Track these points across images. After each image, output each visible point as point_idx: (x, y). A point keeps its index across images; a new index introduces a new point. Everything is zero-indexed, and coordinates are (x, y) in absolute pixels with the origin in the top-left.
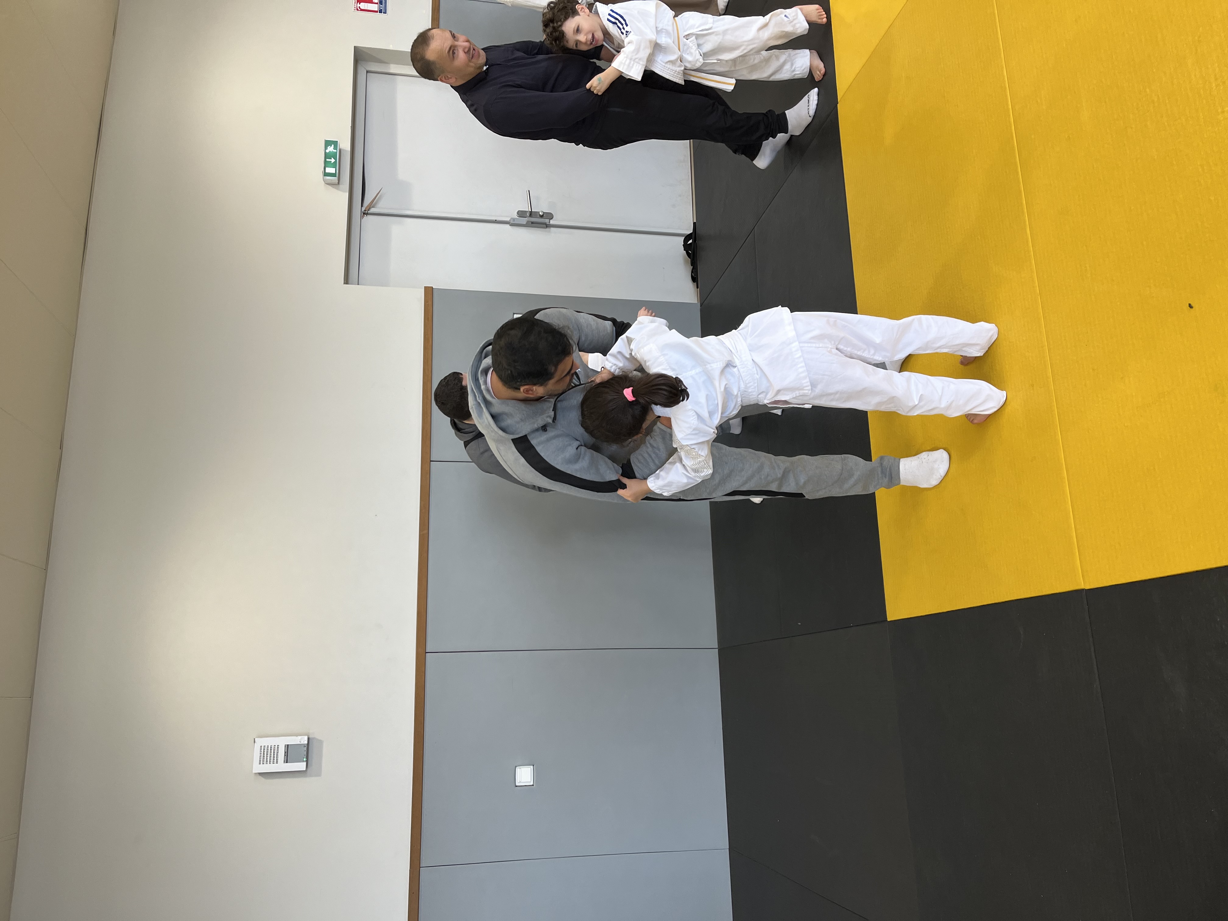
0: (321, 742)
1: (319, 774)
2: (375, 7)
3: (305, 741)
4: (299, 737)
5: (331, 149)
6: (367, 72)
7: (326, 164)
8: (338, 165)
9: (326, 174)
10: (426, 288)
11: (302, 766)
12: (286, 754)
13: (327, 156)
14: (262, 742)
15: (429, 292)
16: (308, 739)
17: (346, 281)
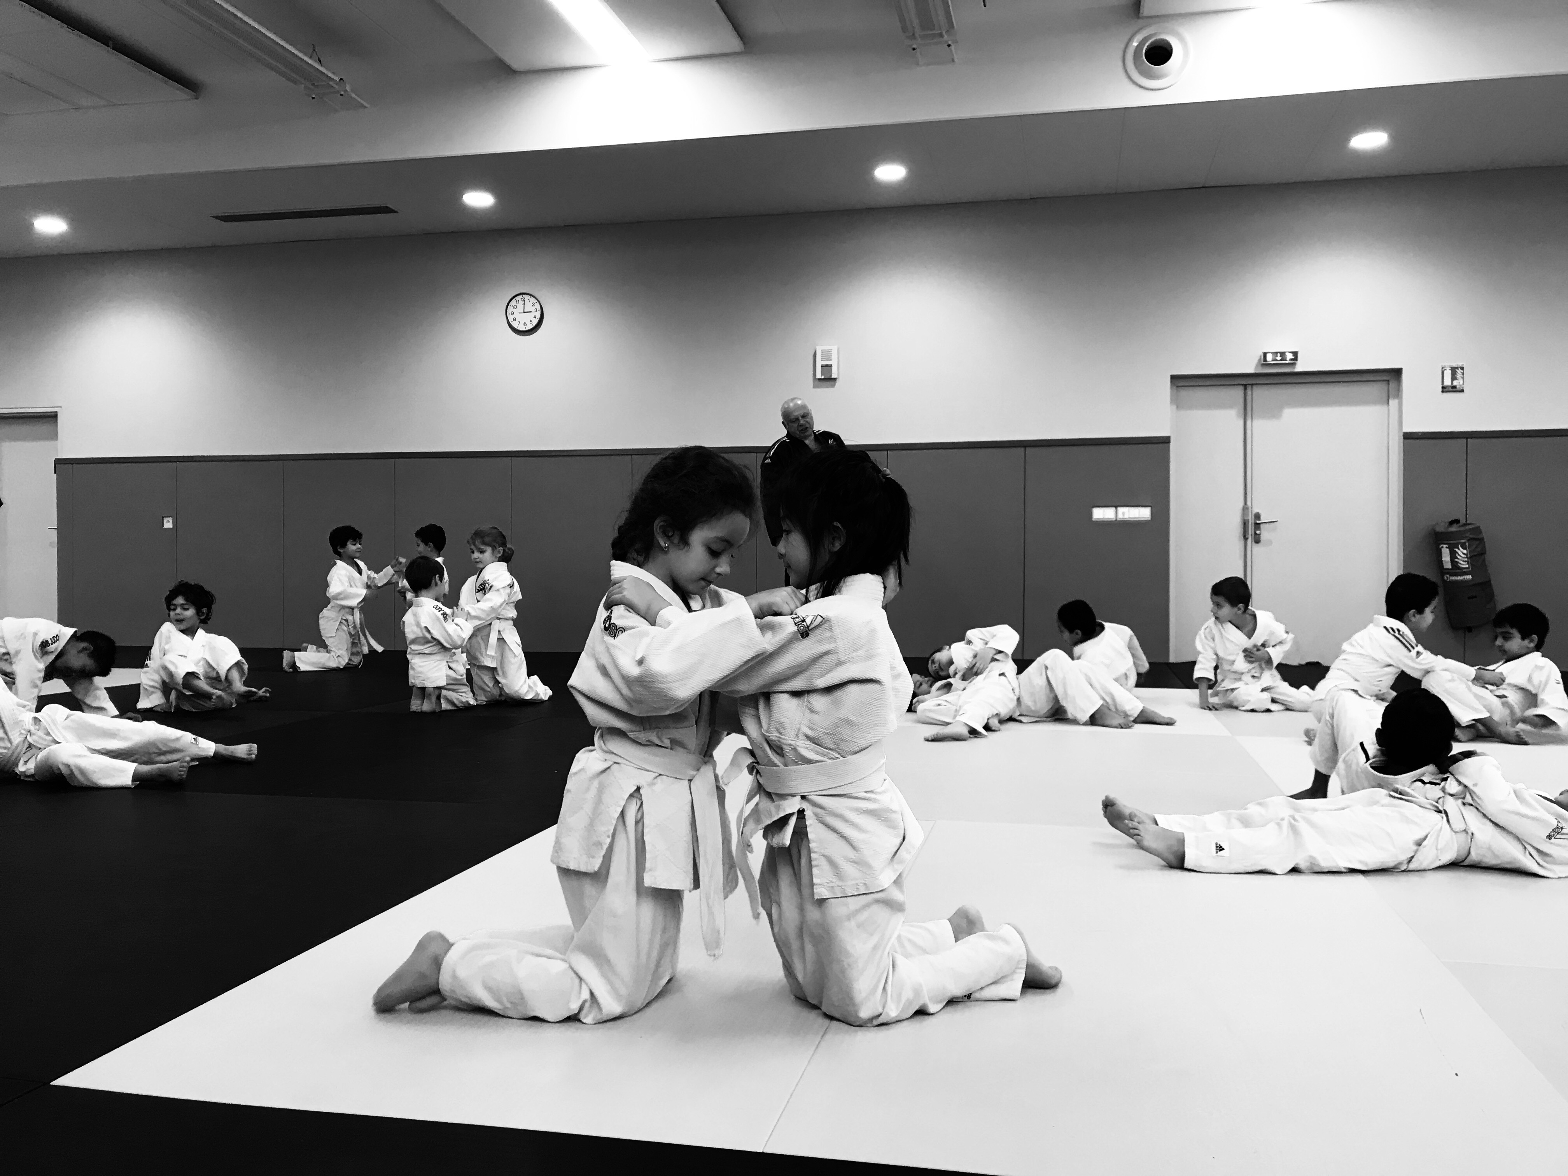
0: (833, 386)
1: (814, 387)
3: (833, 376)
4: (836, 373)
6: (1386, 380)
7: (1275, 354)
9: (1265, 354)
10: (1169, 439)
11: (819, 376)
12: (827, 366)
13: (1283, 354)
14: (834, 350)
15: (1165, 441)
16: (835, 379)
17: (1174, 378)
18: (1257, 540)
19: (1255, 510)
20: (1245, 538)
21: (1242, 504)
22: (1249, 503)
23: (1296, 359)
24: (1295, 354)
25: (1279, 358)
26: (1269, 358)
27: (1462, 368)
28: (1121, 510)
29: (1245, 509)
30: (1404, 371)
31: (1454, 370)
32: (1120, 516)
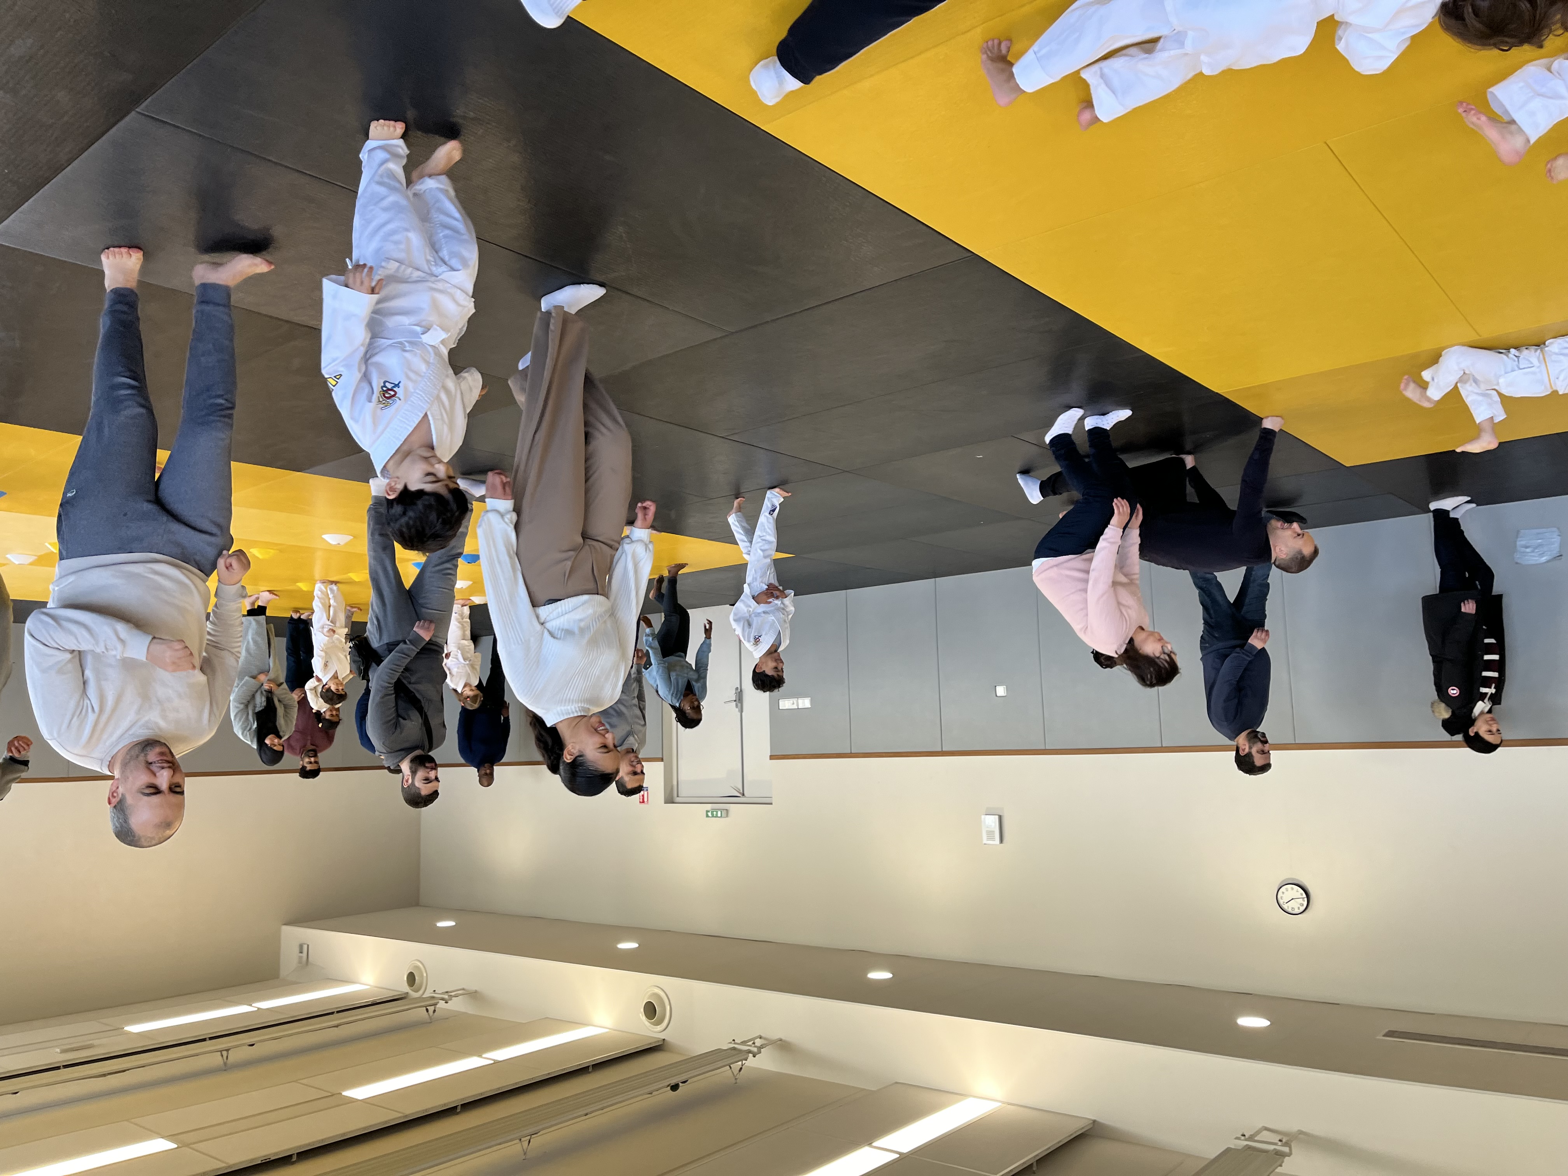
0: (987, 808)
5: (710, 814)
6: (678, 796)
7: (717, 816)
8: (717, 810)
9: (722, 816)
10: (770, 759)
13: (713, 816)
14: (984, 841)
15: (772, 757)
17: (771, 804)
18: (737, 689)
19: (737, 709)
20: (741, 691)
21: (743, 714)
22: (739, 714)
23: (707, 811)
24: (707, 816)
25: (715, 813)
26: (719, 815)
27: (640, 802)
28: (795, 707)
29: (741, 711)
30: (663, 802)
31: (643, 802)
32: (795, 700)
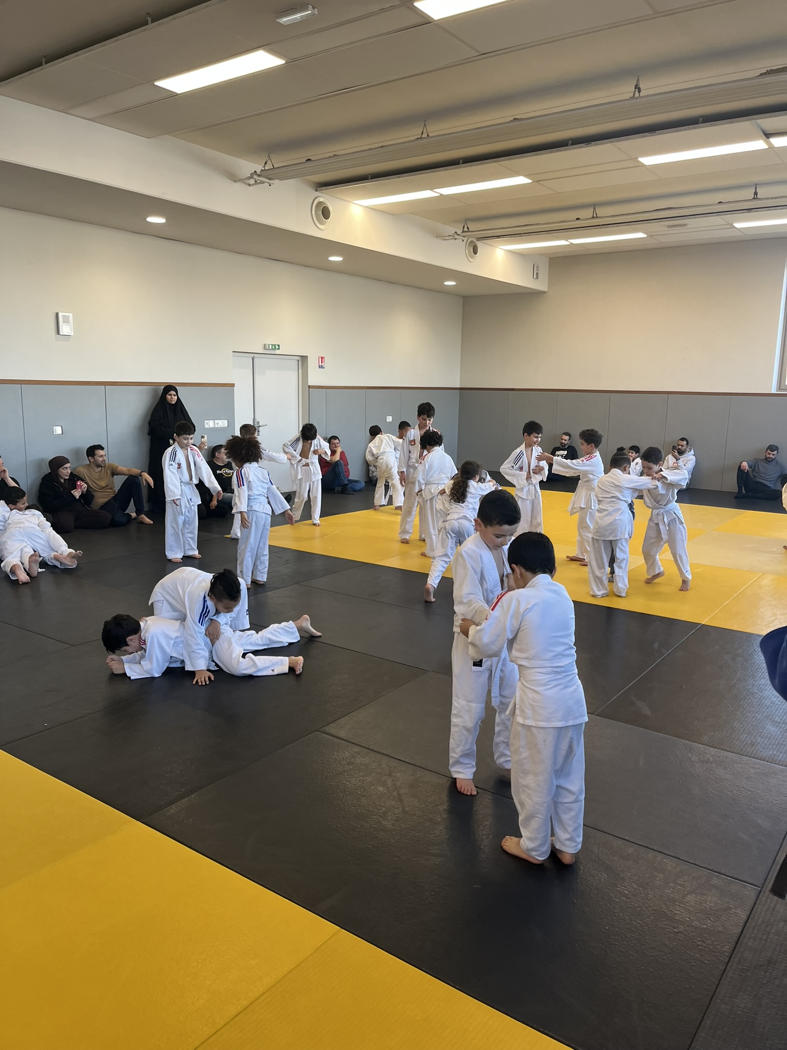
1: (56, 339)
2: (320, 364)
6: (298, 360)
7: (272, 345)
9: (269, 345)
10: (234, 384)
13: (275, 345)
14: (71, 315)
15: (233, 385)
17: (233, 352)
22: (255, 416)
23: (279, 349)
24: (279, 346)
25: (273, 347)
27: (324, 358)
28: (216, 422)
30: (309, 357)
32: (216, 426)
